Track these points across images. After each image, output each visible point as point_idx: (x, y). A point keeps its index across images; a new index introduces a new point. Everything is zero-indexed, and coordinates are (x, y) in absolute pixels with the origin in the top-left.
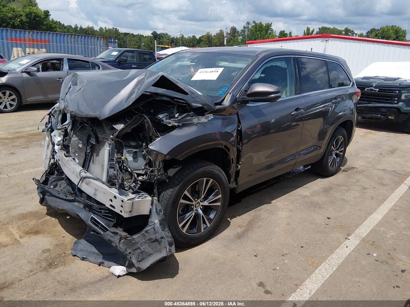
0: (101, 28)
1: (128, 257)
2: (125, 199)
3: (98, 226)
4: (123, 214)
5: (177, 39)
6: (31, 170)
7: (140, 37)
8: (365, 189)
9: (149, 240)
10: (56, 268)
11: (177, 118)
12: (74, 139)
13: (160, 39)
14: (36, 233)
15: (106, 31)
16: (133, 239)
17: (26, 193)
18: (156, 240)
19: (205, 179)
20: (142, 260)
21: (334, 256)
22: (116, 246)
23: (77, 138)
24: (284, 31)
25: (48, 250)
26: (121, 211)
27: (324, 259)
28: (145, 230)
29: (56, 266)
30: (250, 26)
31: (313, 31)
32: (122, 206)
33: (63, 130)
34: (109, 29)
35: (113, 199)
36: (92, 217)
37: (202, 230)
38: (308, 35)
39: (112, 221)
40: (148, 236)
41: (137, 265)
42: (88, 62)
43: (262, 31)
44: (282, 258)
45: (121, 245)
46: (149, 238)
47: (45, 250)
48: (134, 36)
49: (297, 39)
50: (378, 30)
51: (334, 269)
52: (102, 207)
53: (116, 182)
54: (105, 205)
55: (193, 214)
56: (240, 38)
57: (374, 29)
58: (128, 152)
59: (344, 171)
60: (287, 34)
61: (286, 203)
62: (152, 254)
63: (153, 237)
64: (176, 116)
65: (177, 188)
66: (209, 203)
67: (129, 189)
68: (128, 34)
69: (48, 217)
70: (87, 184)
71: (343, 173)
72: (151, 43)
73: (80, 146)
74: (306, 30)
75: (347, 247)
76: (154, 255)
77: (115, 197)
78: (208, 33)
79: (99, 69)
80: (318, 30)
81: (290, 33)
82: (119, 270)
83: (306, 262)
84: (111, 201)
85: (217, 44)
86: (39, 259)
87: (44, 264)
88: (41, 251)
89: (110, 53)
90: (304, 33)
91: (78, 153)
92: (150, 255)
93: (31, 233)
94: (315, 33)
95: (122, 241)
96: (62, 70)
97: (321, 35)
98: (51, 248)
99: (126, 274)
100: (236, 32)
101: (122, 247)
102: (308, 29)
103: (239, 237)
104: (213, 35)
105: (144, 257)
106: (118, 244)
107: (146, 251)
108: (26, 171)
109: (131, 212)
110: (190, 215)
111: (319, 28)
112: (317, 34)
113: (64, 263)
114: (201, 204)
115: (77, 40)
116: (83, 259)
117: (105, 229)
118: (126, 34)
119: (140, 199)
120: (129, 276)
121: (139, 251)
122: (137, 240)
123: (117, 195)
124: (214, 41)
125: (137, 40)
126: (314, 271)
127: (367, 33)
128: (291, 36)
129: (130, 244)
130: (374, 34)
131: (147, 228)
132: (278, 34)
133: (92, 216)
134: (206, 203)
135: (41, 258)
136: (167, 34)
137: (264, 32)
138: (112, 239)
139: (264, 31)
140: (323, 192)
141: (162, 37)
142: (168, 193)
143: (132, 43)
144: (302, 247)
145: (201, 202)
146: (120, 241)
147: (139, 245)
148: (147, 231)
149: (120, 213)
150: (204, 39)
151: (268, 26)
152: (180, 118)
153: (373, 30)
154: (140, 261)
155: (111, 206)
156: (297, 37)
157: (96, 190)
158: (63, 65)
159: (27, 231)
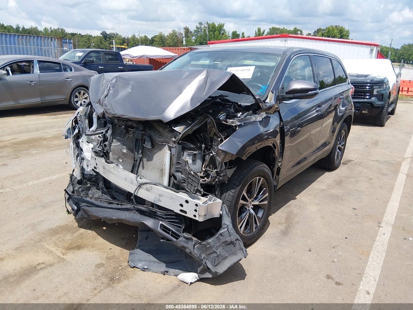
0: (45, 28)
1: (204, 262)
2: (200, 202)
3: (169, 233)
4: (197, 219)
5: (128, 39)
6: (36, 182)
7: (89, 37)
8: (371, 179)
9: (223, 243)
10: (119, 283)
11: (239, 117)
12: (116, 144)
13: (110, 39)
14: (79, 247)
15: (52, 31)
16: (208, 244)
17: (44, 207)
18: (232, 243)
19: (258, 178)
20: (218, 264)
21: (377, 243)
22: (190, 253)
23: (119, 143)
24: (236, 32)
25: (102, 265)
26: (195, 216)
27: (370, 247)
28: (219, 233)
29: (119, 280)
30: (203, 27)
31: (263, 32)
32: (196, 210)
33: (100, 135)
34: (54, 30)
35: (184, 204)
36: (161, 224)
37: (254, 230)
38: (259, 36)
39: (181, 227)
40: (223, 239)
41: (213, 270)
42: (60, 64)
43: (215, 31)
44: (334, 250)
45: (196, 251)
46: (224, 240)
47: (98, 265)
48: (82, 36)
49: (249, 39)
50: (324, 29)
51: (384, 256)
52: (169, 213)
53: (184, 186)
54: (173, 211)
55: (248, 214)
56: (193, 38)
57: (320, 28)
58: (189, 155)
59: (344, 164)
60: (239, 35)
61: (310, 198)
62: (227, 257)
63: (228, 239)
64: (239, 115)
65: (238, 189)
66: (259, 202)
67: (196, 192)
68: (75, 34)
69: (82, 230)
70: (148, 190)
71: (344, 165)
72: (101, 43)
73: (125, 151)
74: (257, 31)
75: (384, 234)
76: (229, 258)
77: (187, 202)
78: (160, 33)
79: (71, 70)
80: (269, 31)
81: (243, 33)
82: (190, 277)
83: (357, 252)
84: (182, 205)
85: (171, 44)
86: (96, 275)
87: (105, 280)
88: (93, 266)
89: (73, 54)
90: (256, 33)
91: (122, 158)
92: (225, 258)
93: (72, 248)
94: (266, 33)
95: (196, 247)
96: (33, 73)
97: (280, 35)
98: (104, 262)
99: (198, 281)
100: (189, 32)
101: (196, 252)
102: (259, 30)
103: (285, 233)
104: (166, 35)
105: (220, 260)
106: (192, 250)
107: (222, 254)
108: (31, 183)
109: (205, 215)
110: (245, 216)
111: (270, 29)
112: (268, 34)
113: (127, 277)
114: (253, 203)
115: (29, 41)
116: (144, 270)
117: (177, 236)
118: (73, 35)
119: (212, 202)
120: (200, 283)
121: (215, 255)
122: (212, 244)
123: (189, 199)
124: (168, 41)
125: (86, 41)
126: (368, 260)
127: (314, 33)
128: (244, 37)
129: (205, 249)
130: (320, 33)
131: (221, 231)
132: (230, 35)
133: (161, 222)
134: (256, 203)
135: (99, 274)
136: (117, 34)
137: (217, 33)
138: (186, 245)
139: (217, 31)
140: (336, 185)
141: (113, 37)
142: (230, 194)
143: (81, 43)
144: (346, 238)
145: (252, 201)
146: (194, 246)
147: (214, 249)
148: (221, 235)
149: (193, 218)
150: (156, 39)
151: (221, 27)
152: (242, 117)
153: (318, 31)
154: (216, 266)
155: (181, 211)
156: (249, 38)
157: (160, 196)
158: (33, 67)
159: (67, 247)
